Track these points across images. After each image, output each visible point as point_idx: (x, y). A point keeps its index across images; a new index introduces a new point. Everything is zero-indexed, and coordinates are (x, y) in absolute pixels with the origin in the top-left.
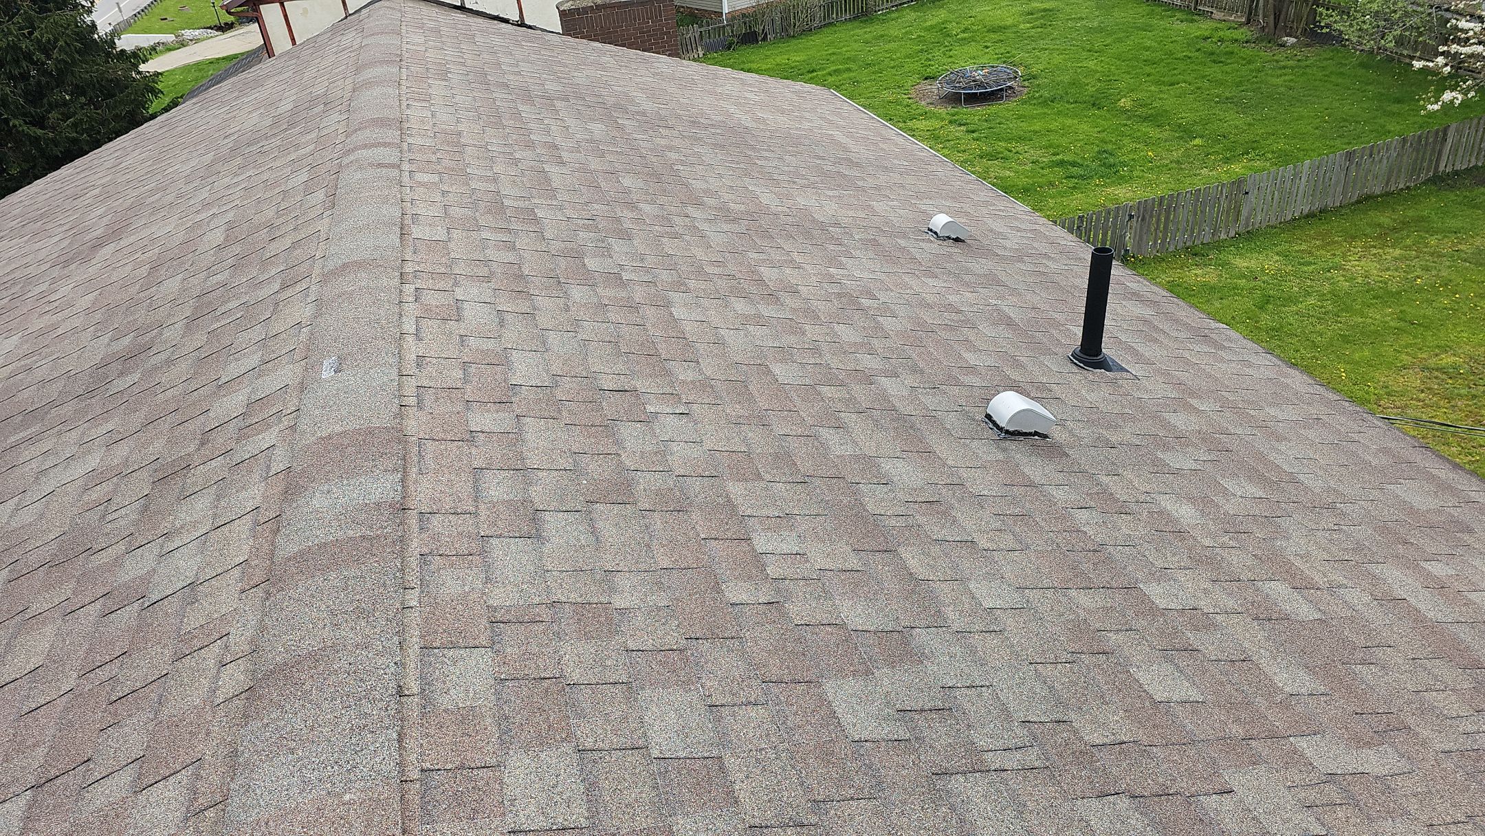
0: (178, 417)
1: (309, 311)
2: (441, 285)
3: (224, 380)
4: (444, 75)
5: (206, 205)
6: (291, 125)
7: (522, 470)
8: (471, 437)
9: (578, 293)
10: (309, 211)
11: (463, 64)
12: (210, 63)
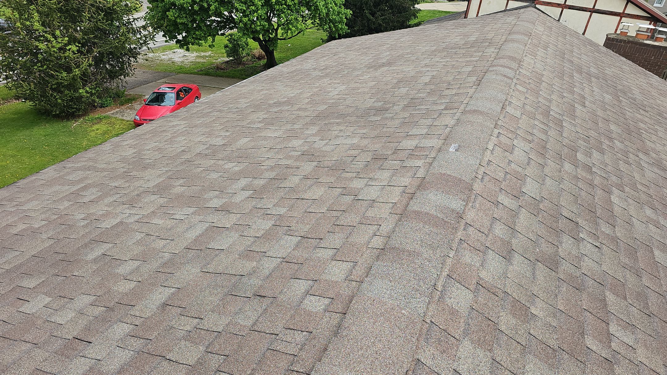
0: (389, 139)
1: (452, 122)
2: (510, 135)
3: (410, 133)
4: (546, 48)
5: (426, 66)
6: (472, 47)
7: (513, 229)
8: (497, 204)
9: (567, 166)
10: (467, 83)
11: (556, 46)
12: (439, 12)
